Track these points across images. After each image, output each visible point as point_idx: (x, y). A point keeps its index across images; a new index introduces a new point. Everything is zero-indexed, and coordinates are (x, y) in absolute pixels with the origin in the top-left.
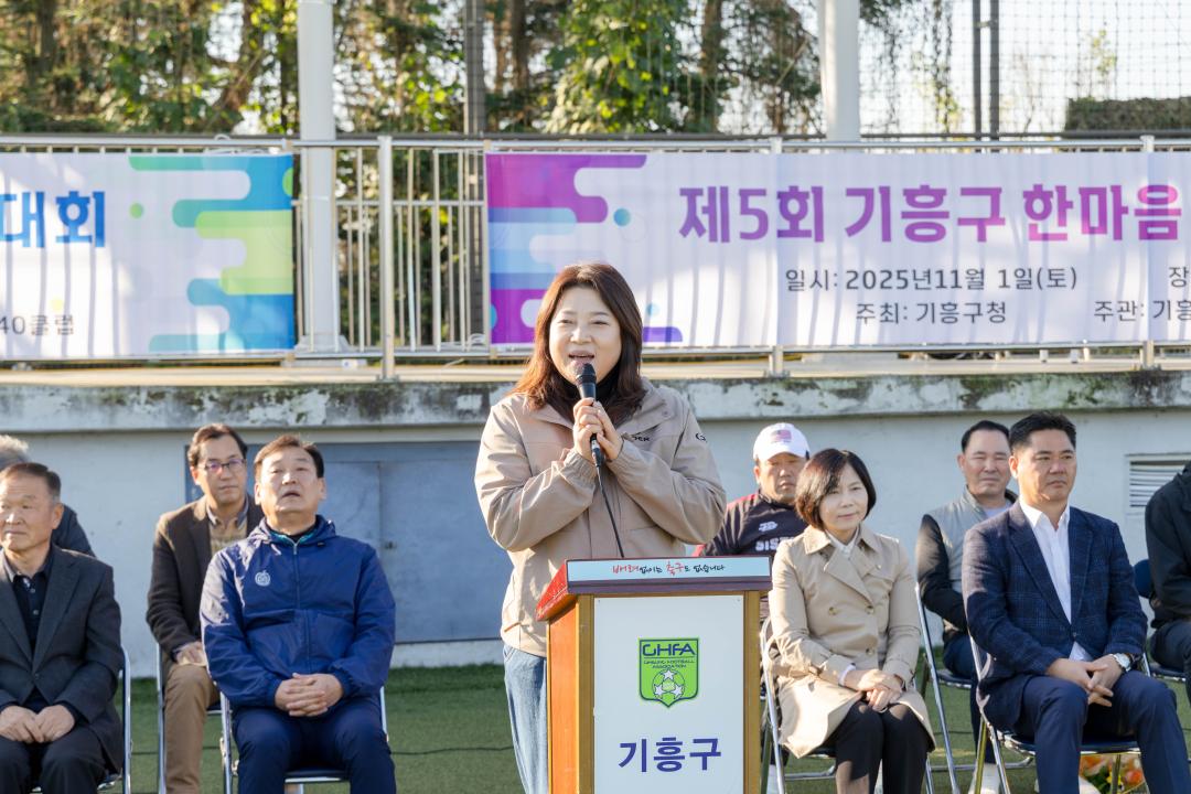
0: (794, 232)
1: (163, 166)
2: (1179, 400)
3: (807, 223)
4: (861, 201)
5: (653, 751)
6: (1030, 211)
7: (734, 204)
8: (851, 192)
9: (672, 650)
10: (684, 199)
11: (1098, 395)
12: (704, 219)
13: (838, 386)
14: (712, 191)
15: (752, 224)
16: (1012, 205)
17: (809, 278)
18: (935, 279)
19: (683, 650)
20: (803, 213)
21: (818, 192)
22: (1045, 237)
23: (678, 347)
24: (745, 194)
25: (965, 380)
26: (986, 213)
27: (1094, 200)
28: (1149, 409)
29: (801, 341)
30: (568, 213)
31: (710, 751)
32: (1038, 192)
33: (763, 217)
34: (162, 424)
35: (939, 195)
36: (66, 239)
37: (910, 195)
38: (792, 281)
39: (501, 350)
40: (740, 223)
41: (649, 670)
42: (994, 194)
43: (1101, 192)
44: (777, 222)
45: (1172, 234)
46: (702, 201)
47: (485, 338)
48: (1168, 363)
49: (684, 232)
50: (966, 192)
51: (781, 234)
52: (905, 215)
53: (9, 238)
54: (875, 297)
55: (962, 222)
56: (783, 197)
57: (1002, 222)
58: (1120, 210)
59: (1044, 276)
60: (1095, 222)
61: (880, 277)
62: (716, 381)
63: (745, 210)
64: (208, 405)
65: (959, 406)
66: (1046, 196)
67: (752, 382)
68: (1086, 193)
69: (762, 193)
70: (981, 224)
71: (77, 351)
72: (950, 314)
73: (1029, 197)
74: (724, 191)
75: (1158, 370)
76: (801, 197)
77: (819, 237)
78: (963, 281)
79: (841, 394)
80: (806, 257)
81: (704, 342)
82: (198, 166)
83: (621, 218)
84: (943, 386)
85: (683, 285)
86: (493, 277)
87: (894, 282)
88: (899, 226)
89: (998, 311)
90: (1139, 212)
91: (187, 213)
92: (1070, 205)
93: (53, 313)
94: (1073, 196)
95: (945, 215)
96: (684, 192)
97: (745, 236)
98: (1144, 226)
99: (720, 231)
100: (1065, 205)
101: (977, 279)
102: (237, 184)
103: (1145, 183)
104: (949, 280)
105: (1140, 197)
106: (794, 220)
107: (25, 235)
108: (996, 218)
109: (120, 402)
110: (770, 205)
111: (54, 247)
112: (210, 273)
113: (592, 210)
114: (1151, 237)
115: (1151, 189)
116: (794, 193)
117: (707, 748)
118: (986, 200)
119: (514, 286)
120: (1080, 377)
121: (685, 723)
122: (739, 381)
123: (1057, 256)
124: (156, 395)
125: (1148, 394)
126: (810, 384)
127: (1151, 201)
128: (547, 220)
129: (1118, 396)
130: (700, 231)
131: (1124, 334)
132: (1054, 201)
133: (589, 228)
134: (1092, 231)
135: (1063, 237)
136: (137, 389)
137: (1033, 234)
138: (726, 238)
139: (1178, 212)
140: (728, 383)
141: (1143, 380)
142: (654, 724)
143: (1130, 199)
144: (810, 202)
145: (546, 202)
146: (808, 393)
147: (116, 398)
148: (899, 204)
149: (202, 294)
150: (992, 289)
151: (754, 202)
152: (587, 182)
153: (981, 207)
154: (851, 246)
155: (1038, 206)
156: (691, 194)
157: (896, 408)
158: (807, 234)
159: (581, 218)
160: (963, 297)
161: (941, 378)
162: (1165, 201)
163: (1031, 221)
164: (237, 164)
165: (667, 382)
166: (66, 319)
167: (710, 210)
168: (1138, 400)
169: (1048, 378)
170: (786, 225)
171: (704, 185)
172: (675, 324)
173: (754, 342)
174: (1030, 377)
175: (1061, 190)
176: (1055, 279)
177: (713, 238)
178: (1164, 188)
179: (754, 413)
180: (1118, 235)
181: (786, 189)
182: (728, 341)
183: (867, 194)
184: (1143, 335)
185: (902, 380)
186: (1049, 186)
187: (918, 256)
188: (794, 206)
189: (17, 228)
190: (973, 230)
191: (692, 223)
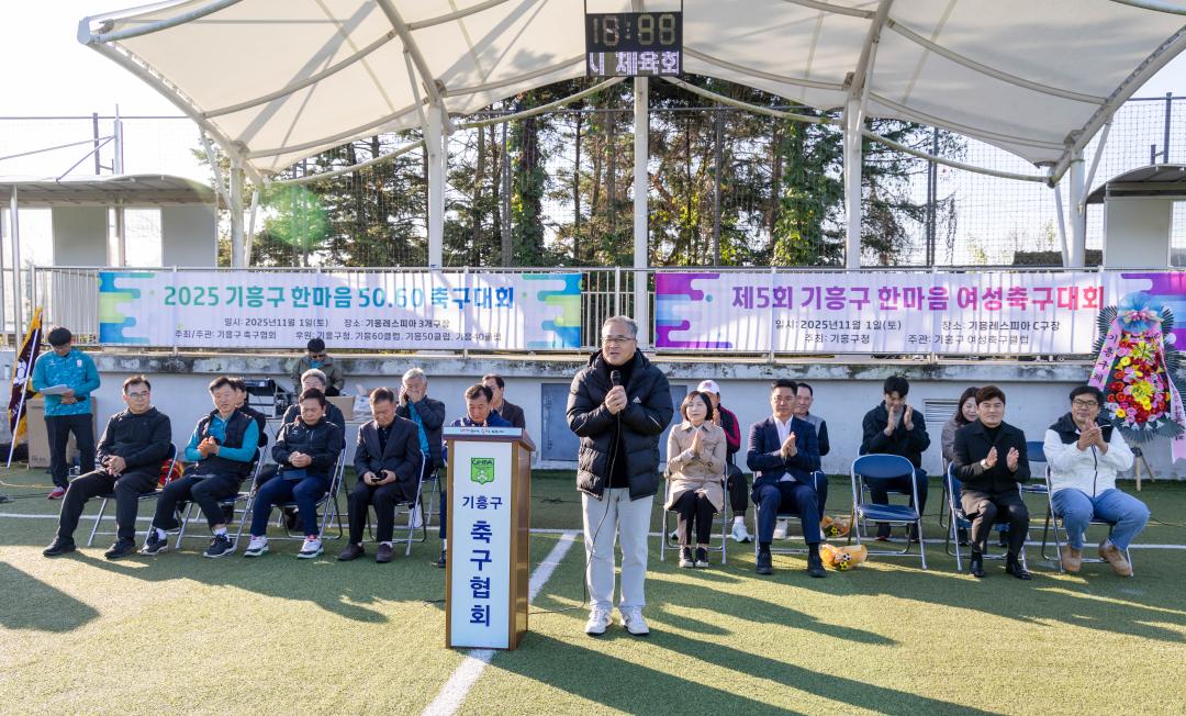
0: (779, 305)
1: (534, 278)
2: (944, 377)
3: (785, 301)
4: (808, 293)
5: (476, 501)
6: (881, 297)
7: (755, 293)
8: (804, 289)
9: (484, 462)
10: (735, 292)
11: (908, 374)
12: (743, 300)
13: (796, 367)
14: (746, 288)
15: (762, 301)
16: (873, 295)
17: (786, 324)
18: (839, 324)
19: (489, 462)
20: (784, 297)
21: (790, 289)
22: (887, 308)
23: (731, 350)
24: (760, 290)
25: (849, 366)
26: (862, 298)
27: (910, 293)
28: (930, 381)
29: (782, 349)
30: (688, 296)
31: (498, 502)
32: (885, 290)
33: (767, 299)
34: (530, 374)
35: (842, 290)
36: (499, 305)
37: (829, 290)
38: (778, 325)
39: (660, 349)
40: (757, 301)
41: (475, 470)
42: (866, 290)
43: (913, 290)
44: (772, 300)
45: (944, 308)
46: (742, 292)
47: (654, 345)
48: (941, 362)
49: (734, 304)
50: (853, 289)
51: (774, 306)
52: (827, 298)
53: (479, 305)
54: (813, 332)
55: (851, 301)
56: (775, 291)
57: (869, 302)
58: (921, 298)
59: (887, 324)
60: (910, 302)
61: (815, 324)
62: (745, 364)
63: (760, 296)
64: (547, 368)
65: (847, 377)
66: (888, 291)
67: (759, 365)
68: (906, 290)
69: (767, 289)
70: (859, 303)
71: (502, 346)
72: (845, 339)
73: (881, 292)
74: (751, 288)
75: (936, 364)
76: (783, 291)
77: (790, 307)
78: (851, 326)
79: (797, 370)
80: (784, 315)
81: (741, 348)
82: (547, 278)
83: (709, 299)
84: (840, 368)
85: (733, 326)
86: (657, 321)
87: (821, 326)
88: (824, 303)
89: (866, 339)
90: (929, 298)
91: (543, 296)
92: (899, 295)
93: (493, 333)
94: (900, 291)
95: (844, 299)
96: (734, 289)
97: (759, 306)
98: (931, 304)
99: (749, 304)
100: (896, 295)
101: (857, 325)
102: (561, 285)
103: (932, 286)
104: (845, 325)
105: (931, 292)
106: (780, 300)
107: (485, 302)
108: (866, 300)
109: (516, 366)
110: (770, 294)
111: (494, 308)
112: (550, 317)
113: (698, 295)
114: (934, 309)
115: (935, 289)
116: (780, 289)
117: (497, 501)
118: (862, 293)
119: (665, 325)
120: (900, 366)
121: (488, 491)
122: (754, 364)
123: (893, 316)
124: (529, 364)
125: (930, 375)
126: (784, 366)
127: (935, 294)
128: (679, 299)
129: (917, 375)
130: (741, 304)
131: (921, 349)
132: (892, 294)
133: (696, 303)
134: (908, 306)
135: (895, 308)
136: (522, 361)
137: (882, 308)
138: (751, 307)
139: (947, 298)
140: (749, 365)
141: (928, 368)
142: (477, 490)
143: (926, 293)
144: (787, 293)
145: (678, 291)
146: (782, 370)
147: (514, 365)
148: (824, 294)
149: (549, 325)
150: (863, 330)
151: (763, 293)
152: (696, 284)
153: (860, 296)
154: (804, 309)
155: (885, 295)
156: (738, 289)
157: (820, 377)
158: (785, 306)
159: (692, 299)
160: (852, 332)
161: (840, 365)
162: (941, 294)
163: (881, 302)
164: (561, 277)
165: (725, 364)
166: (498, 335)
167: (744, 296)
168: (926, 377)
169: (886, 366)
170: (776, 302)
171: (743, 285)
172: (730, 340)
173: (761, 348)
174: (878, 366)
175: (895, 289)
176: (891, 325)
177: (746, 307)
178: (941, 288)
179: (760, 377)
180: (920, 308)
181: (776, 287)
182: (751, 348)
183: (811, 290)
184: (930, 350)
185: (823, 366)
186: (890, 287)
187: (833, 315)
188: (780, 295)
189: (481, 301)
190: (856, 305)
191: (738, 301)
